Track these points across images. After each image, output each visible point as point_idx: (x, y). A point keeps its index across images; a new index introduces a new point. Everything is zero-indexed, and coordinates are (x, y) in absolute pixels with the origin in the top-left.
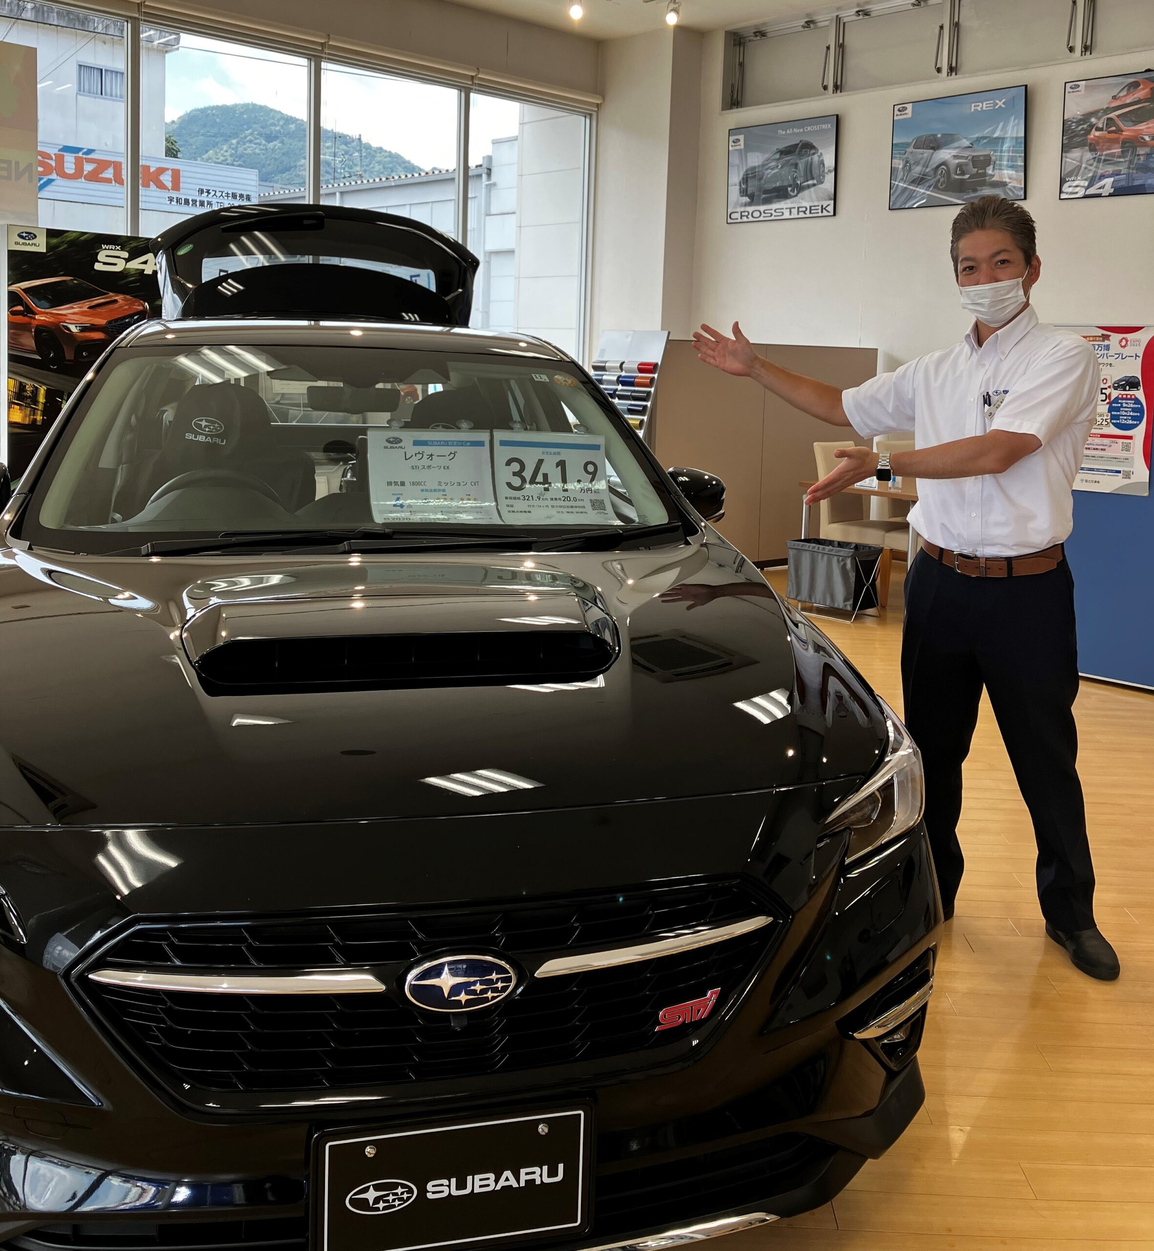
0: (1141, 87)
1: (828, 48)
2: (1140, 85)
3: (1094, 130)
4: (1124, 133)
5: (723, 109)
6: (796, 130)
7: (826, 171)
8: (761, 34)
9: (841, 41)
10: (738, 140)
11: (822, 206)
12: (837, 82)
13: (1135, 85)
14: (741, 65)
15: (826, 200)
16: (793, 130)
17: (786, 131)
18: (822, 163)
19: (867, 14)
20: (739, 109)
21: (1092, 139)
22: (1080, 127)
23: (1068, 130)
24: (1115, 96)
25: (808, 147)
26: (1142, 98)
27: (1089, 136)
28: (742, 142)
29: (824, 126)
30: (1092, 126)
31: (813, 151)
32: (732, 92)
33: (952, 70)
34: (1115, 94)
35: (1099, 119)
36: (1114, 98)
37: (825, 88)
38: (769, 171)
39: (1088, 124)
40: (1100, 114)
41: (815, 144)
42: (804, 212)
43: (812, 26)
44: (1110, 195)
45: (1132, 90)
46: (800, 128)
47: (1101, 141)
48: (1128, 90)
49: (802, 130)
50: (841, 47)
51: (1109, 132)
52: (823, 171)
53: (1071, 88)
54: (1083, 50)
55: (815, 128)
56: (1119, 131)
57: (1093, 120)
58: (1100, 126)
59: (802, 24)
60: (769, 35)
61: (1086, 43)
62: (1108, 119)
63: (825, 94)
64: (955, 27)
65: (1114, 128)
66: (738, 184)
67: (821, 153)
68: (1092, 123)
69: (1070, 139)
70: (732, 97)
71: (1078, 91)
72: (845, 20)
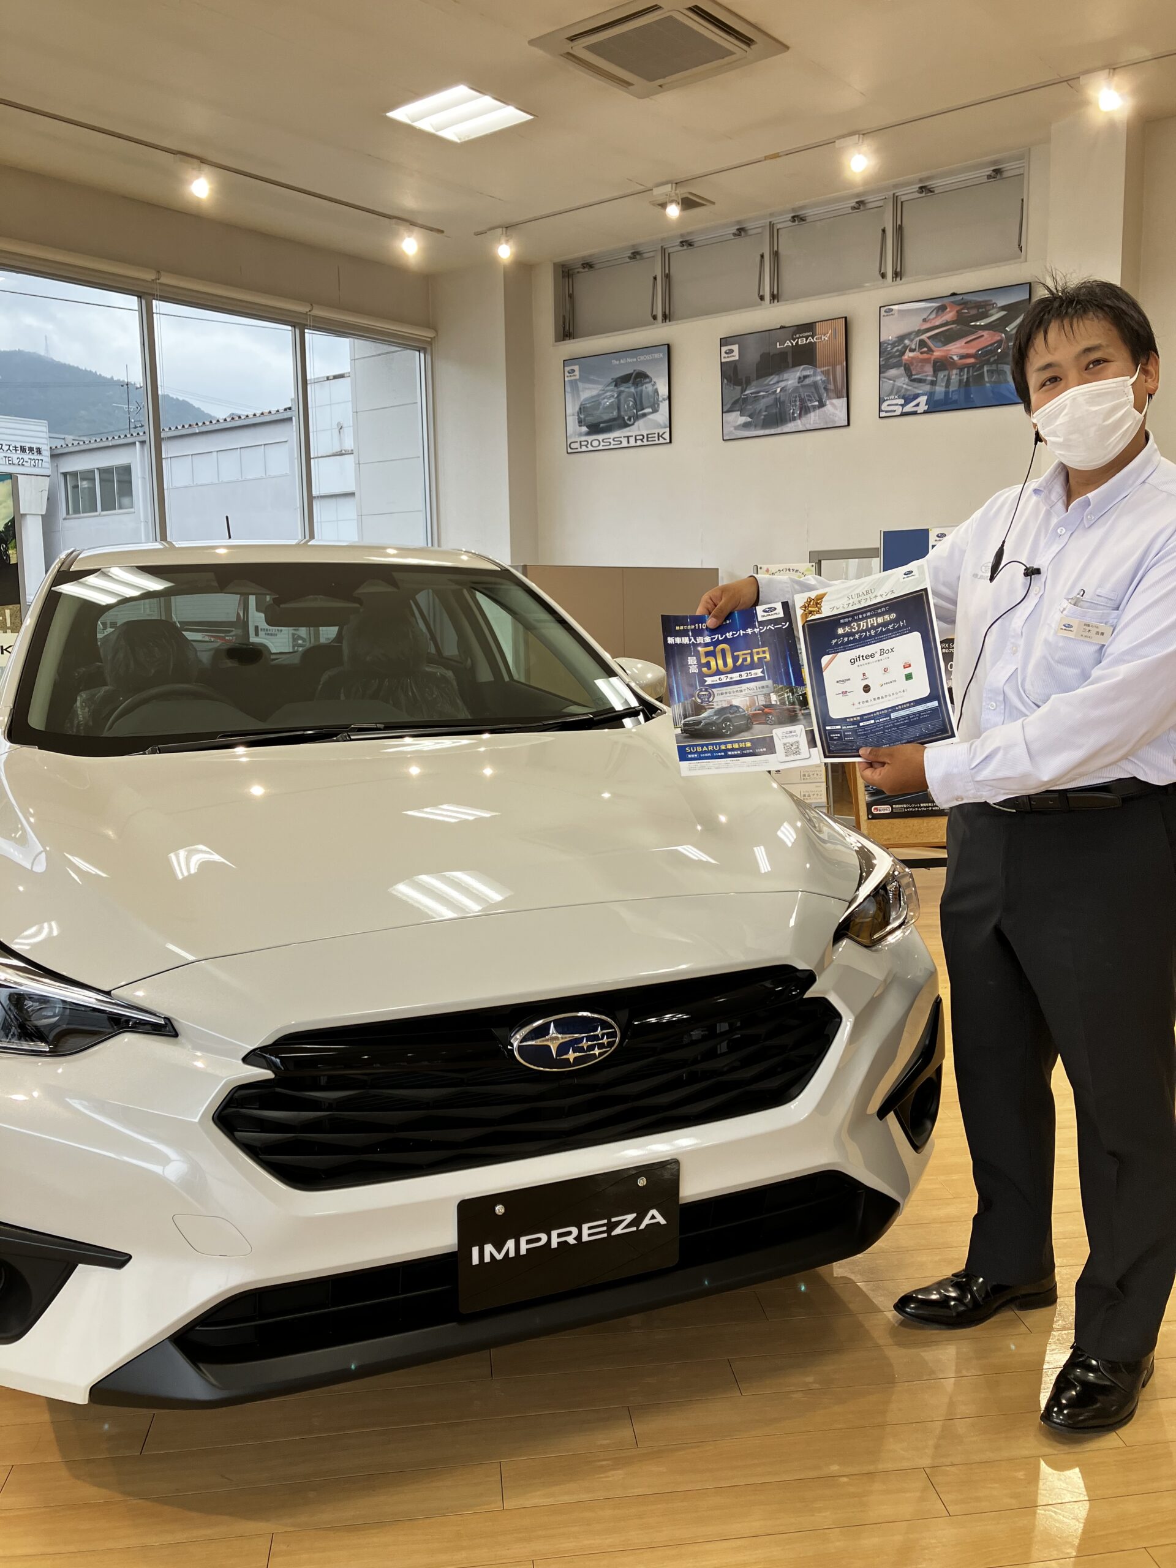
0: (948, 310)
1: (655, 278)
2: (947, 309)
3: (908, 350)
4: (935, 353)
5: (556, 341)
6: (629, 360)
7: (660, 399)
8: (588, 265)
9: (667, 271)
10: (573, 371)
11: (658, 434)
12: (665, 312)
13: (942, 309)
14: (571, 296)
15: (662, 428)
16: (626, 360)
17: (620, 361)
18: (656, 391)
19: (690, 244)
20: (572, 341)
21: (906, 360)
22: (896, 349)
23: (885, 351)
24: (925, 319)
25: (640, 378)
26: (949, 320)
27: (903, 357)
28: (577, 373)
29: (656, 356)
30: (906, 347)
31: (647, 380)
32: (564, 323)
33: (774, 297)
34: (925, 317)
35: (912, 341)
36: (925, 320)
37: (655, 318)
38: (606, 400)
39: (902, 345)
40: (912, 336)
41: (648, 373)
42: (642, 440)
43: (638, 257)
44: (925, 412)
45: (940, 312)
46: (633, 358)
47: (914, 361)
48: (937, 313)
49: (635, 360)
50: (667, 276)
51: (922, 353)
52: (658, 399)
53: (885, 311)
54: (894, 276)
55: (649, 357)
56: (930, 350)
57: (907, 342)
58: (913, 347)
59: (629, 255)
60: (597, 266)
61: (896, 269)
62: (921, 341)
63: (653, 324)
64: (775, 255)
65: (925, 349)
66: (576, 414)
67: (655, 382)
68: (905, 344)
69: (887, 359)
70: (564, 328)
71: (892, 315)
72: (670, 250)
